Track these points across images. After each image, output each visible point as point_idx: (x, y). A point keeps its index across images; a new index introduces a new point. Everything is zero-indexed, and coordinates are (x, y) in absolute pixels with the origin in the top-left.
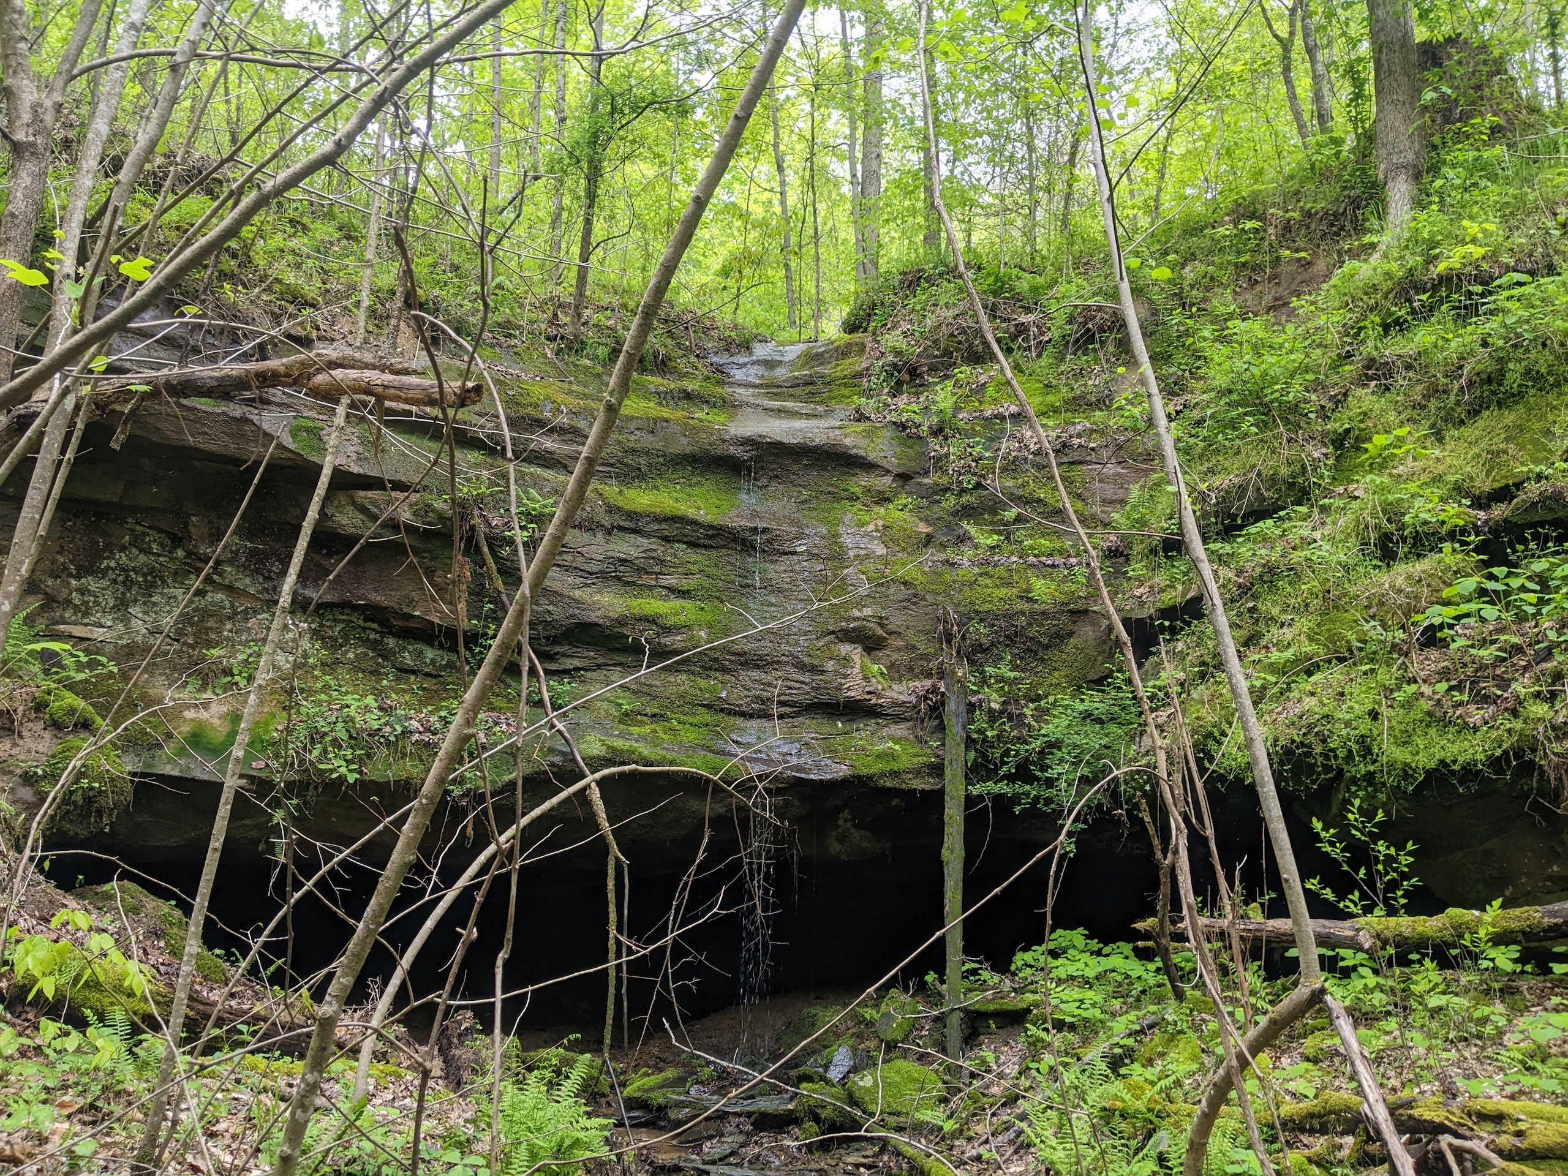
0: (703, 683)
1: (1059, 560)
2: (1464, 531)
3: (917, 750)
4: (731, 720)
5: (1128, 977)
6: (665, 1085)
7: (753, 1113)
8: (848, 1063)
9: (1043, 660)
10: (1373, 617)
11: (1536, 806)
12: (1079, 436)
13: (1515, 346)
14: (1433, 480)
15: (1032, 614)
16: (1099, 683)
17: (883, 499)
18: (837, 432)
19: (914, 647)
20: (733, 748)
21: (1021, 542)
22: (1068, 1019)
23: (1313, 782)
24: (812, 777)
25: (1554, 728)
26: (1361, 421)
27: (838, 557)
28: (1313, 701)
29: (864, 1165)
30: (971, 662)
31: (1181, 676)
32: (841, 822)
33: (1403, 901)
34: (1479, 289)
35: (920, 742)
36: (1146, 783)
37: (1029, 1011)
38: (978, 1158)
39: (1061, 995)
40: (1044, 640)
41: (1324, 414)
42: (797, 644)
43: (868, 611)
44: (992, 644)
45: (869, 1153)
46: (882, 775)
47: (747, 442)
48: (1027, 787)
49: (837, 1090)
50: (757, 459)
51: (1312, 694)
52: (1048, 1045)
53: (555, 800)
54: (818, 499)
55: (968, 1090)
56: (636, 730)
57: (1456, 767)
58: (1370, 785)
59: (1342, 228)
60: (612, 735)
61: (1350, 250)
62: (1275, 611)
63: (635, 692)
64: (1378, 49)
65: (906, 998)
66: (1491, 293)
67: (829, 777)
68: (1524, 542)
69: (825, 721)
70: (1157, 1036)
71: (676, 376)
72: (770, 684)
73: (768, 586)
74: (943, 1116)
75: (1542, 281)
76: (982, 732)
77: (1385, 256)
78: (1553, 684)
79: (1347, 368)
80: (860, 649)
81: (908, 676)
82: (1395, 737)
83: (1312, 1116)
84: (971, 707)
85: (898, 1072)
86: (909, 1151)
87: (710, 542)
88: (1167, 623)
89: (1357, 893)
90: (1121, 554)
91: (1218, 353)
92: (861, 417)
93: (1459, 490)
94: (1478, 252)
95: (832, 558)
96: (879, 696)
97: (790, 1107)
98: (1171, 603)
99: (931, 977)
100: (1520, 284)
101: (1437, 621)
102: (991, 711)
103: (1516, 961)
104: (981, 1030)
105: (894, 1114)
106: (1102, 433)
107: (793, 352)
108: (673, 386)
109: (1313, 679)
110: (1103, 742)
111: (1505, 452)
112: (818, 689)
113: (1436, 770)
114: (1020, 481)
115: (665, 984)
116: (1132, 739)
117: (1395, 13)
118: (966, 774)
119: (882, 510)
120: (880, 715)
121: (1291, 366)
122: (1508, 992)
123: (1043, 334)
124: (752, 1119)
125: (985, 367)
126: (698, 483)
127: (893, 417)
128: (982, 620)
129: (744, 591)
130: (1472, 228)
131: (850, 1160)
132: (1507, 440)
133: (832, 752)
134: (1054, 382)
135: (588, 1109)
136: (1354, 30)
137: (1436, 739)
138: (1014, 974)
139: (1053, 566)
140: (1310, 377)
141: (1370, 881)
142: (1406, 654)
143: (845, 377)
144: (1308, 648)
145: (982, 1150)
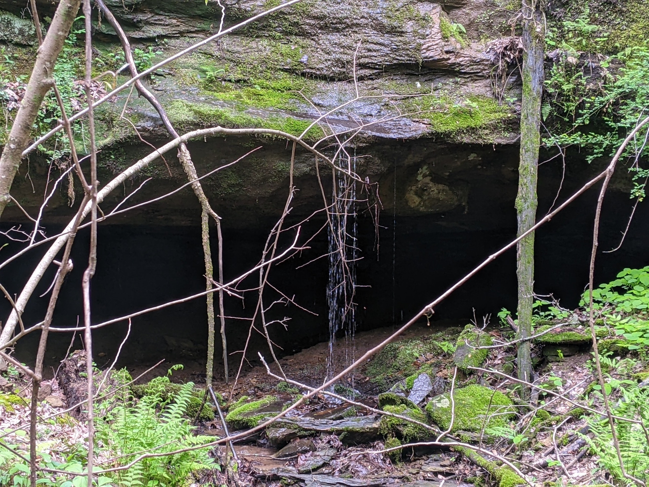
0: (284, 48)
3: (494, 106)
4: (312, 84)
6: (264, 409)
7: (342, 431)
8: (427, 389)
9: (621, 12)
20: (314, 111)
22: (631, 347)
24: (392, 136)
29: (442, 473)
30: (550, 17)
32: (420, 178)
35: (497, 98)
37: (595, 341)
38: (545, 466)
39: (627, 327)
45: (447, 463)
46: (460, 132)
48: (600, 138)
49: (418, 411)
52: (611, 370)
53: (146, 160)
55: (536, 409)
56: (221, 96)
60: (198, 101)
63: (218, 59)
65: (480, 332)
67: (408, 135)
69: (404, 82)
72: (350, 48)
74: (514, 432)
76: (558, 86)
80: (439, 9)
81: (487, 33)
84: (548, 62)
85: (473, 395)
86: (482, 461)
96: (457, 55)
97: (375, 425)
99: (503, 314)
102: (568, 66)
104: (550, 358)
105: (469, 430)
112: (397, 50)
115: (258, 323)
118: (542, 127)
120: (458, 74)
124: (341, 436)
131: (429, 468)
133: (411, 112)
135: (194, 428)
138: (582, 309)
145: (548, 459)
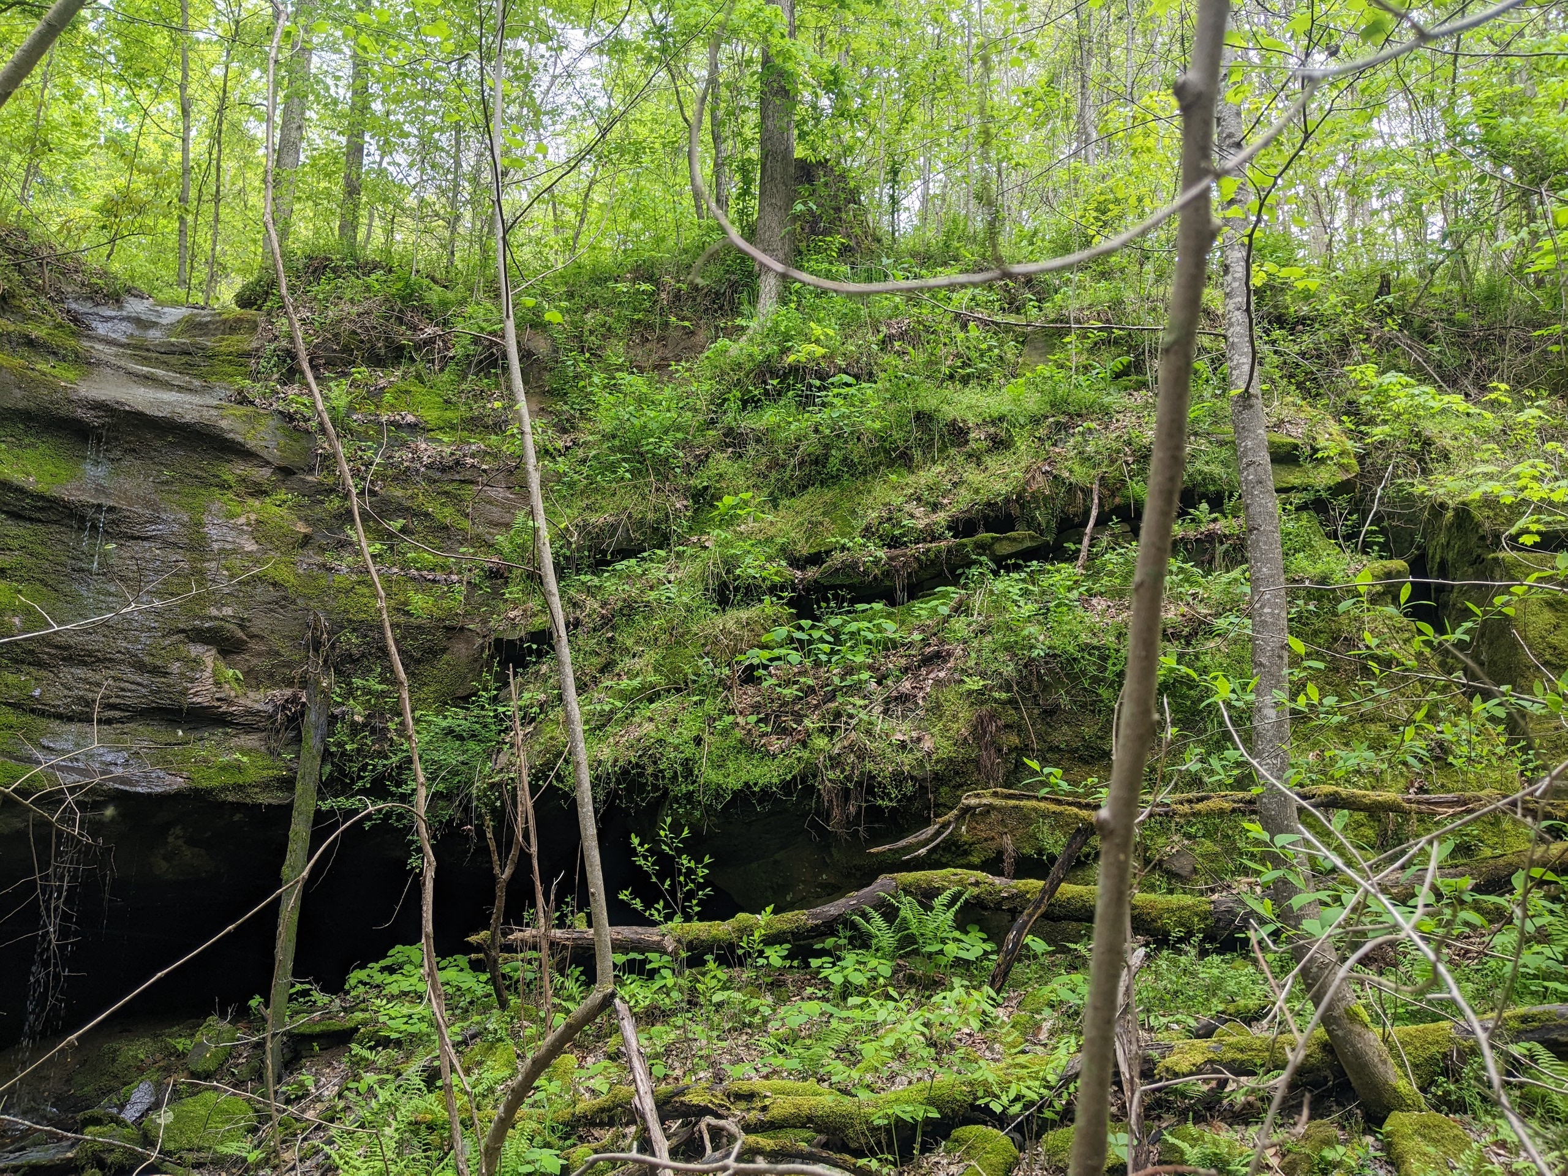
0: (10, 678)
1: (440, 576)
2: (783, 588)
3: (268, 762)
4: (42, 723)
5: (459, 989)
8: (148, 1100)
10: (707, 654)
11: (814, 825)
12: (473, 456)
13: (838, 436)
14: (766, 541)
15: (408, 627)
16: (464, 700)
17: (259, 492)
18: (213, 412)
19: (278, 653)
21: (405, 554)
22: (394, 1036)
23: (643, 800)
24: (139, 789)
25: (831, 758)
26: (717, 481)
27: (197, 546)
28: (652, 726)
30: (339, 672)
31: (542, 697)
32: (171, 839)
33: (697, 909)
34: (817, 383)
35: (272, 753)
36: (497, 799)
37: (356, 1029)
39: (392, 1012)
40: (417, 655)
41: (688, 470)
42: (137, 640)
43: (228, 611)
44: (363, 655)
46: (225, 789)
47: (99, 406)
48: (380, 803)
49: (131, 1131)
50: (111, 428)
51: (651, 720)
52: (369, 1064)
54: (182, 481)
55: (280, 1117)
57: (756, 789)
58: (689, 803)
59: (721, 308)
61: (726, 328)
62: (629, 643)
64: (765, 156)
65: (225, 1025)
66: (825, 388)
67: (159, 790)
68: (827, 601)
69: (163, 729)
70: (478, 1045)
71: (19, 317)
73: (107, 572)
74: (250, 1147)
75: (864, 385)
76: (340, 744)
77: (751, 340)
78: (834, 721)
79: (710, 432)
80: (214, 652)
81: (267, 683)
82: (712, 762)
83: (602, 1110)
84: (333, 719)
85: (205, 1105)
87: (38, 515)
88: (535, 646)
89: (661, 903)
90: (502, 576)
91: (605, 399)
92: (243, 400)
93: (784, 551)
94: (820, 351)
95: (192, 549)
96: (231, 703)
97: (70, 1155)
98: (541, 627)
99: (255, 1001)
100: (850, 385)
101: (756, 661)
102: (354, 724)
103: (784, 958)
104: (304, 1053)
105: (195, 1150)
106: (495, 456)
107: (173, 315)
108: (11, 328)
109: (653, 706)
110: (460, 759)
111: (821, 523)
113: (741, 791)
114: (410, 492)
116: (489, 757)
117: (781, 127)
118: (320, 789)
119: (257, 503)
120: (230, 724)
121: (667, 423)
122: (775, 985)
123: (448, 349)
125: (386, 371)
126: (32, 445)
127: (279, 406)
128: (354, 630)
129: (76, 575)
130: (817, 330)
132: (824, 514)
133: (165, 763)
134: (454, 399)
136: (748, 133)
137: (744, 763)
138: (347, 993)
139: (434, 581)
140: (680, 435)
141: (672, 891)
142: (729, 688)
143: (230, 354)
144: (653, 678)
